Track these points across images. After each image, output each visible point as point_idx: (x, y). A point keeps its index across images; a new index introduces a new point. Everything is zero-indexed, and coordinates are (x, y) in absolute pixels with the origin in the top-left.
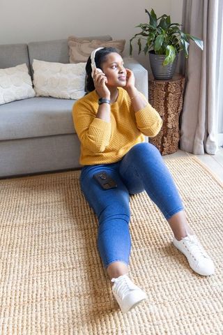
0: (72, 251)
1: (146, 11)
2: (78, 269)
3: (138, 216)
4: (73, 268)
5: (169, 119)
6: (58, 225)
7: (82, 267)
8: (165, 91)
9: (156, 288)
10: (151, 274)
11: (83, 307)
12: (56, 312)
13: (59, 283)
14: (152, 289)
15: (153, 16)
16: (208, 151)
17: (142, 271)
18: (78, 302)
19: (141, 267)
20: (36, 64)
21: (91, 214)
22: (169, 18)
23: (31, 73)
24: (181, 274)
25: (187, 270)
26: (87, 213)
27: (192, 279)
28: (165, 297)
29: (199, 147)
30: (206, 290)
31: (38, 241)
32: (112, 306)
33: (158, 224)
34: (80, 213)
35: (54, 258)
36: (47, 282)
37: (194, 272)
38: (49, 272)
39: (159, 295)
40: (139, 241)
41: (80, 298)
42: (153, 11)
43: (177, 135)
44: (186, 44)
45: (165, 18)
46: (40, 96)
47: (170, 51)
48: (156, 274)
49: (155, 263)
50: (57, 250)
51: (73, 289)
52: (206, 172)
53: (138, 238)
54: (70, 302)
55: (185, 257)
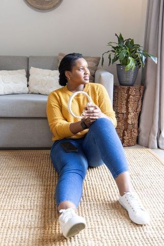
0: (33, 198)
1: (116, 35)
2: (35, 210)
3: (93, 182)
4: (31, 209)
5: (130, 116)
6: (27, 181)
7: (38, 209)
8: (127, 93)
9: (97, 229)
10: (95, 219)
11: (32, 236)
12: (8, 236)
13: (16, 218)
14: (94, 230)
15: (120, 39)
16: (161, 146)
17: (88, 217)
18: (28, 232)
19: (87, 214)
20: (32, 70)
21: (56, 176)
22: (132, 41)
23: (28, 76)
24: (120, 222)
25: (127, 220)
26: (52, 175)
27: (130, 226)
28: (103, 236)
29: (153, 142)
30: (140, 236)
31: (7, 189)
32: (56, 238)
33: (109, 188)
34: (47, 175)
35: (17, 201)
36: (6, 217)
37: (132, 222)
38: (10, 210)
39: (98, 234)
40: (90, 198)
41: (30, 229)
42: (121, 35)
43: (136, 131)
44: (144, 57)
45: (130, 40)
46: (32, 93)
47: (131, 61)
48: (99, 220)
49: (100, 213)
50: (21, 196)
51: (26, 223)
52: (157, 159)
53: (90, 195)
54: (21, 231)
55: (127, 211)
